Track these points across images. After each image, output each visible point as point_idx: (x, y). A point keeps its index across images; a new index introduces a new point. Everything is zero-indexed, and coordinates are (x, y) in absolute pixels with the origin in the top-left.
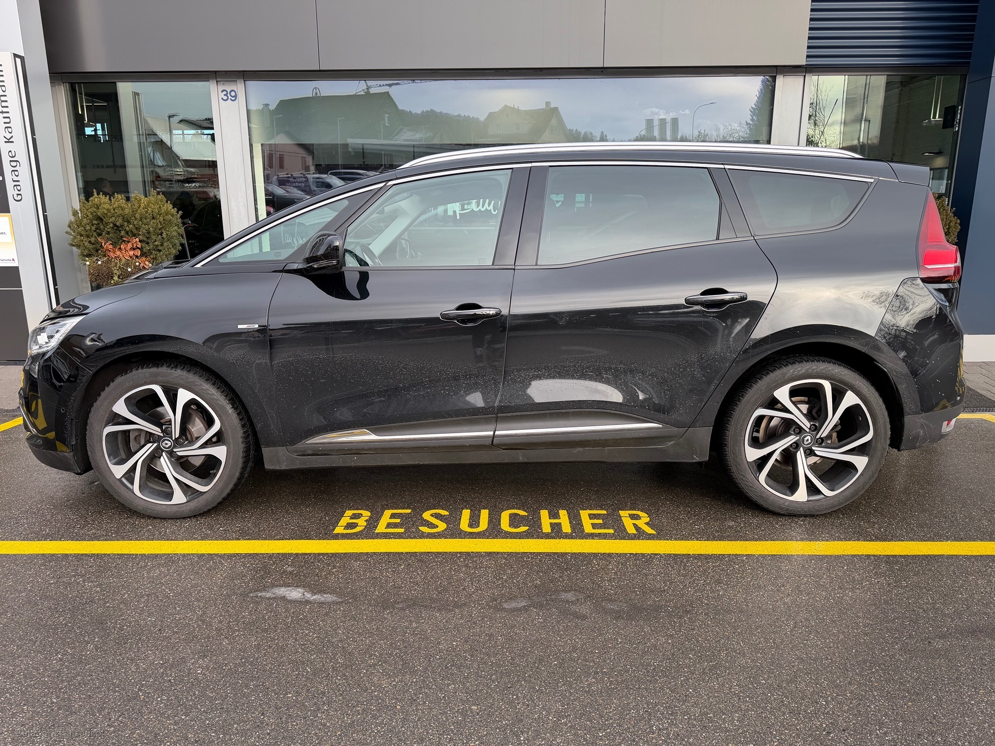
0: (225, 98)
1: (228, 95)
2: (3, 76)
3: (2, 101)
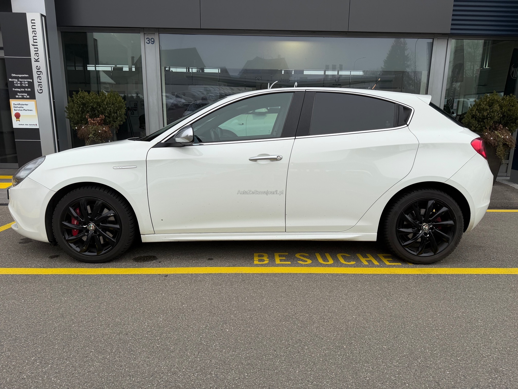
0: (148, 42)
1: (150, 41)
2: (35, 26)
3: (34, 39)
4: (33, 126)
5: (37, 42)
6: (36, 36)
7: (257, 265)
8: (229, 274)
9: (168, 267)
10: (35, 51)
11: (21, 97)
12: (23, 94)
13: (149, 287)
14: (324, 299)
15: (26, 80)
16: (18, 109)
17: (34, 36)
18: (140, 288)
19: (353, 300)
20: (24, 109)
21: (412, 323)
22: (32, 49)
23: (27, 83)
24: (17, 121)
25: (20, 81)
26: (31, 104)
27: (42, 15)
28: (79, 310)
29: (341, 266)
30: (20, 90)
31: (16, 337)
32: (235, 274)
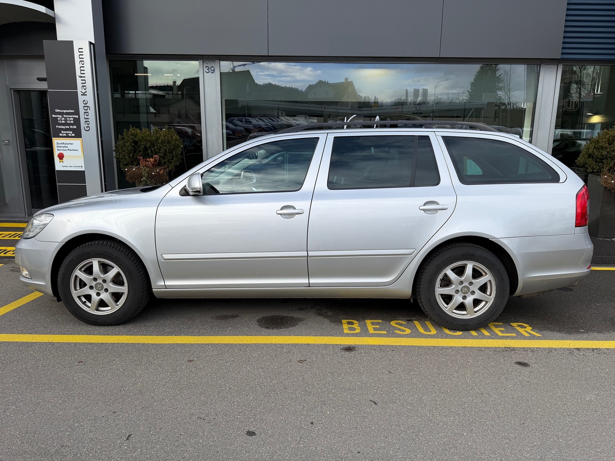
0: (208, 71)
1: (210, 69)
2: (83, 55)
3: (81, 70)
4: (78, 167)
5: (84, 74)
6: (84, 67)
7: (348, 335)
8: (318, 345)
9: (247, 335)
10: (82, 83)
11: (65, 135)
12: (68, 132)
13: (231, 359)
14: (433, 377)
15: (71, 116)
16: (62, 149)
17: (81, 67)
18: (220, 360)
19: (466, 378)
20: (68, 148)
21: (539, 407)
22: (79, 80)
23: (72, 119)
24: (60, 162)
25: (64, 117)
26: (77, 143)
27: (91, 43)
28: (158, 386)
29: (446, 338)
30: (64, 128)
31: (95, 416)
32: (325, 345)
